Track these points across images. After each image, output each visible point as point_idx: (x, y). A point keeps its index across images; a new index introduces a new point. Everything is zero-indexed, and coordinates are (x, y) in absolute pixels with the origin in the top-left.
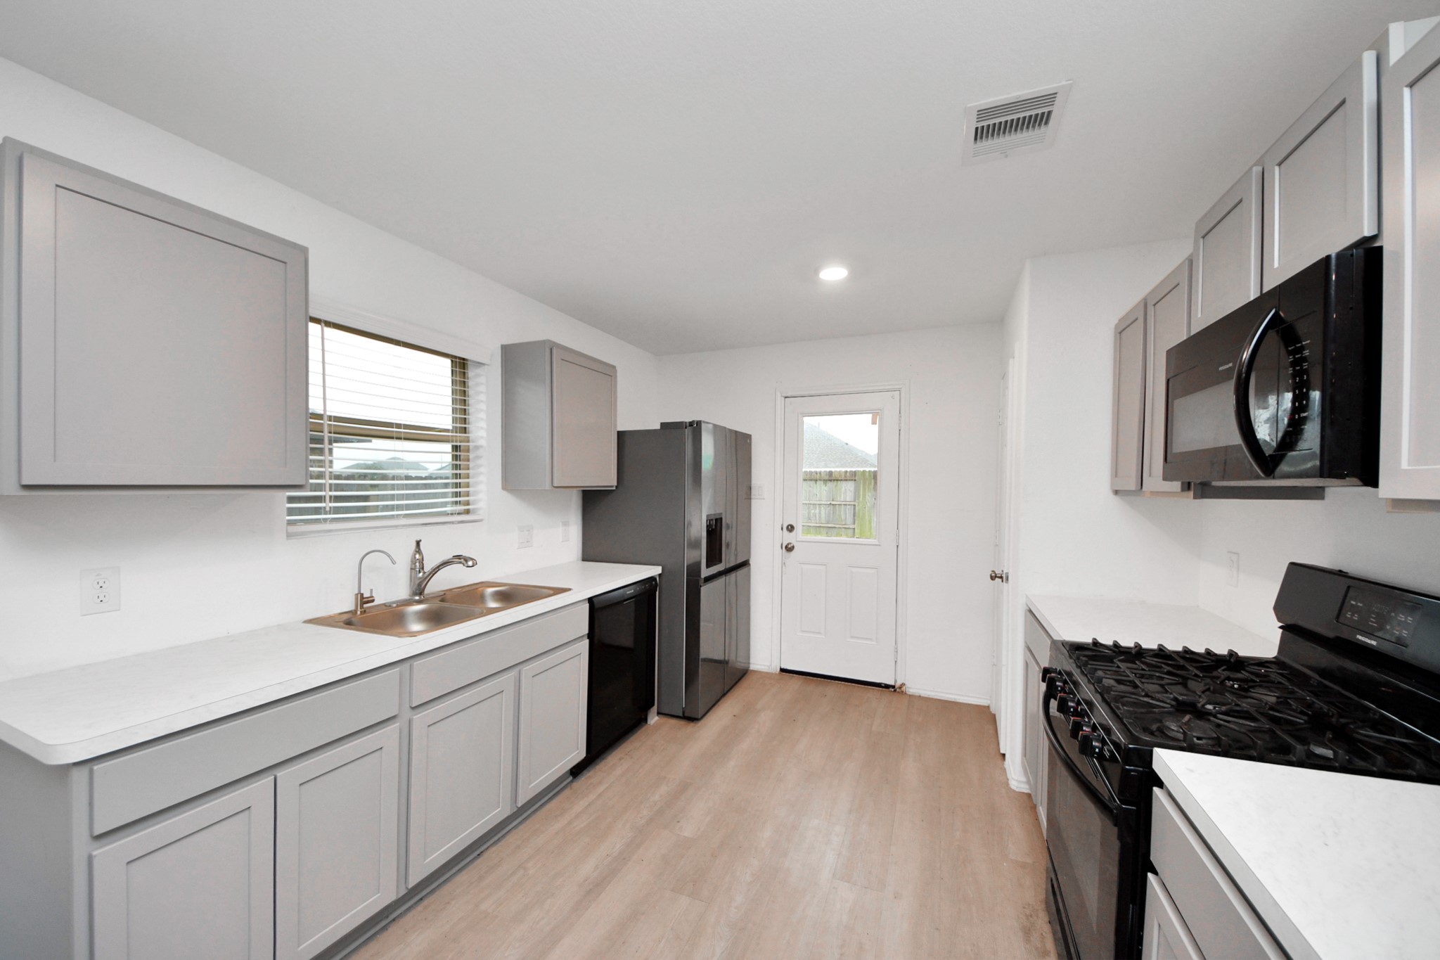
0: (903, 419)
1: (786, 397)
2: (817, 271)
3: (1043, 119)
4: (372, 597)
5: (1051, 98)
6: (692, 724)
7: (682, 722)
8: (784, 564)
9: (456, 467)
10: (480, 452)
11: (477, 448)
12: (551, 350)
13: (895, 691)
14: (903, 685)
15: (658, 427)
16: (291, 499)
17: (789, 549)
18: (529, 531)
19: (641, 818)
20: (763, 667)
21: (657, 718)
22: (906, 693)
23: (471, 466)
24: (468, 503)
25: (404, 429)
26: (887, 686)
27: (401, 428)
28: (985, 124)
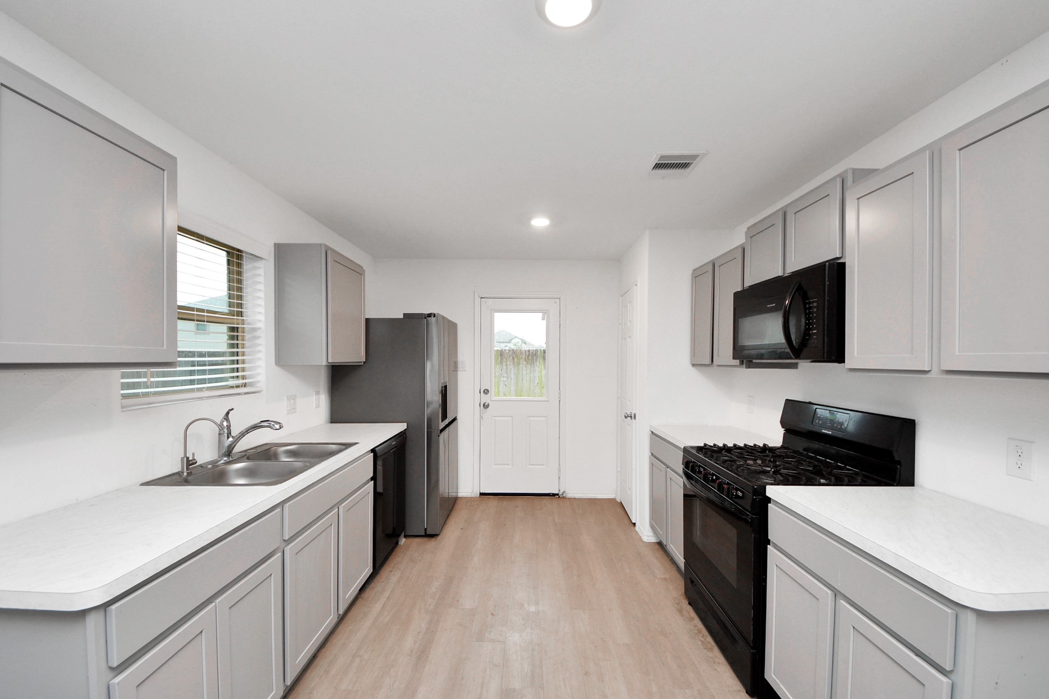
0: (561, 317)
1: (481, 298)
2: (530, 219)
3: (685, 166)
4: (194, 460)
5: (694, 157)
6: (433, 539)
7: (425, 539)
8: (481, 417)
9: (232, 346)
10: (257, 334)
11: (254, 330)
12: (326, 252)
13: (559, 497)
14: (564, 492)
15: (402, 317)
16: (124, 376)
17: (486, 406)
18: (294, 399)
19: (429, 605)
20: (467, 494)
21: (404, 539)
22: (566, 498)
23: (246, 345)
24: (244, 377)
25: (196, 312)
26: (554, 495)
27: (194, 311)
28: (661, 162)
